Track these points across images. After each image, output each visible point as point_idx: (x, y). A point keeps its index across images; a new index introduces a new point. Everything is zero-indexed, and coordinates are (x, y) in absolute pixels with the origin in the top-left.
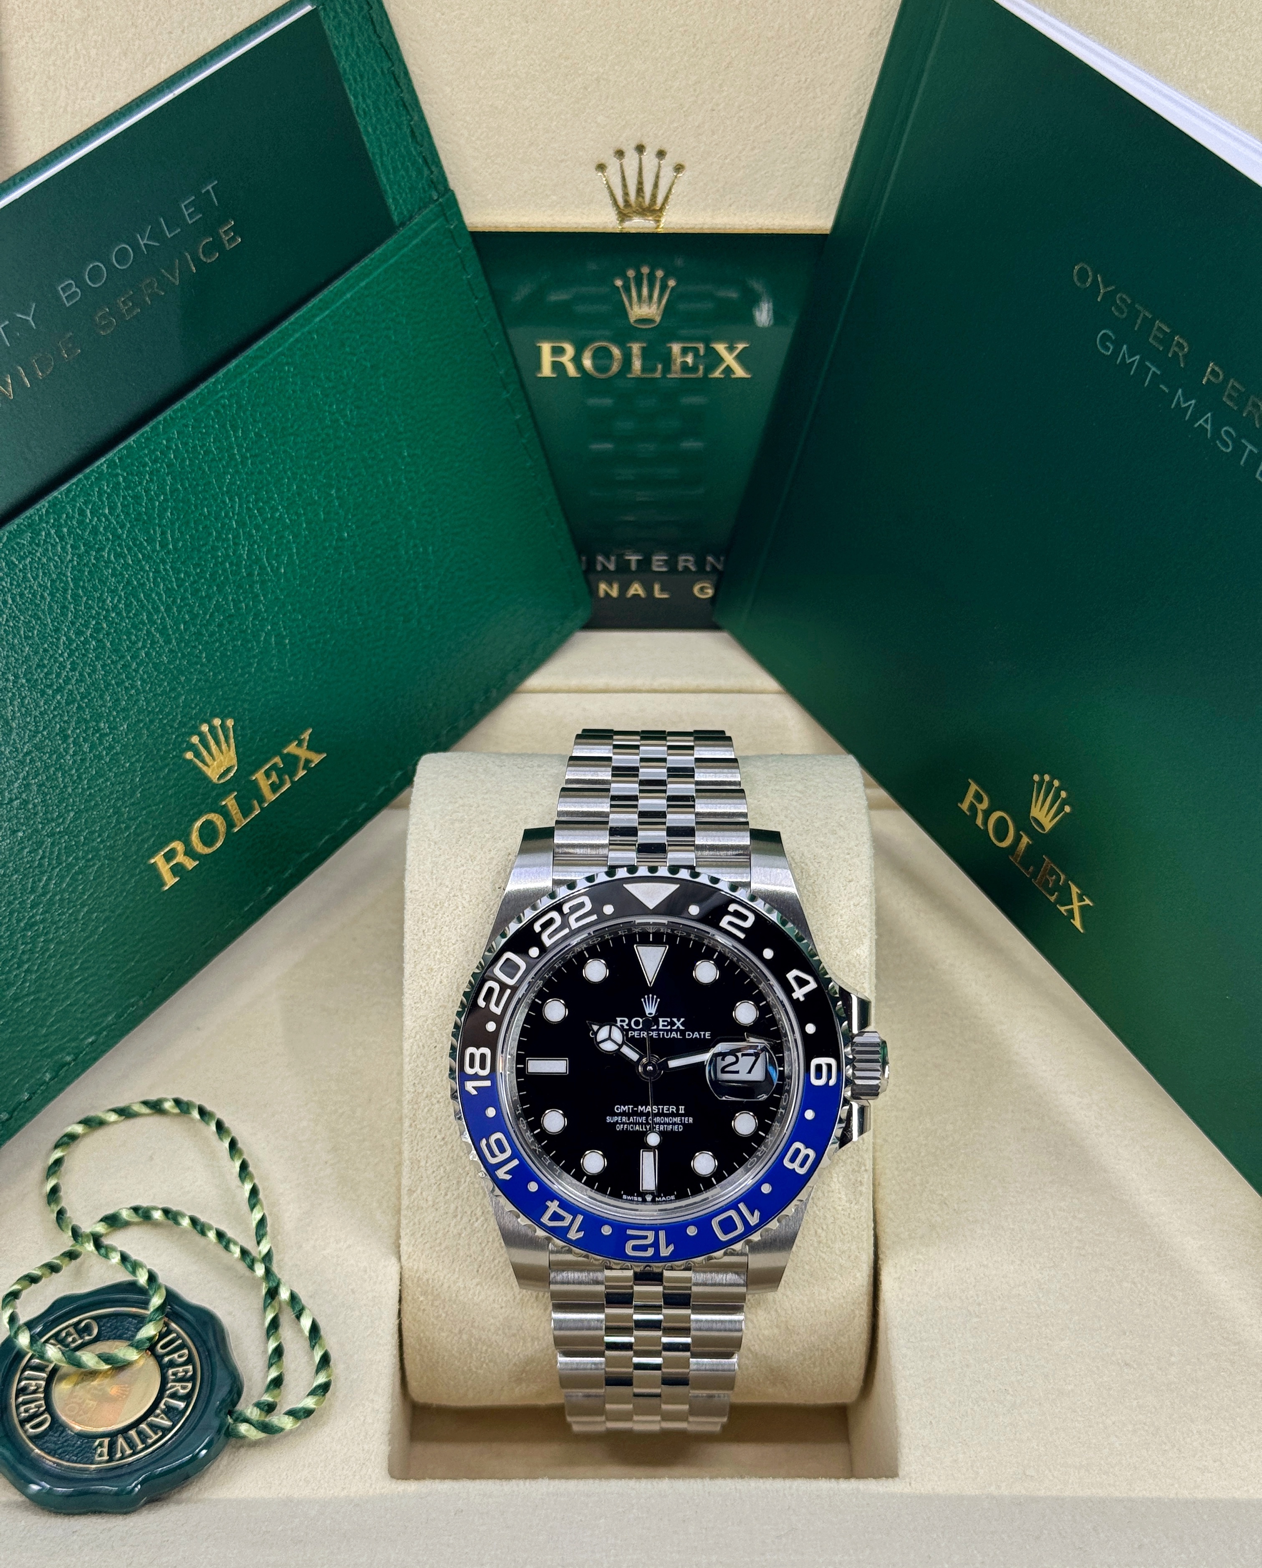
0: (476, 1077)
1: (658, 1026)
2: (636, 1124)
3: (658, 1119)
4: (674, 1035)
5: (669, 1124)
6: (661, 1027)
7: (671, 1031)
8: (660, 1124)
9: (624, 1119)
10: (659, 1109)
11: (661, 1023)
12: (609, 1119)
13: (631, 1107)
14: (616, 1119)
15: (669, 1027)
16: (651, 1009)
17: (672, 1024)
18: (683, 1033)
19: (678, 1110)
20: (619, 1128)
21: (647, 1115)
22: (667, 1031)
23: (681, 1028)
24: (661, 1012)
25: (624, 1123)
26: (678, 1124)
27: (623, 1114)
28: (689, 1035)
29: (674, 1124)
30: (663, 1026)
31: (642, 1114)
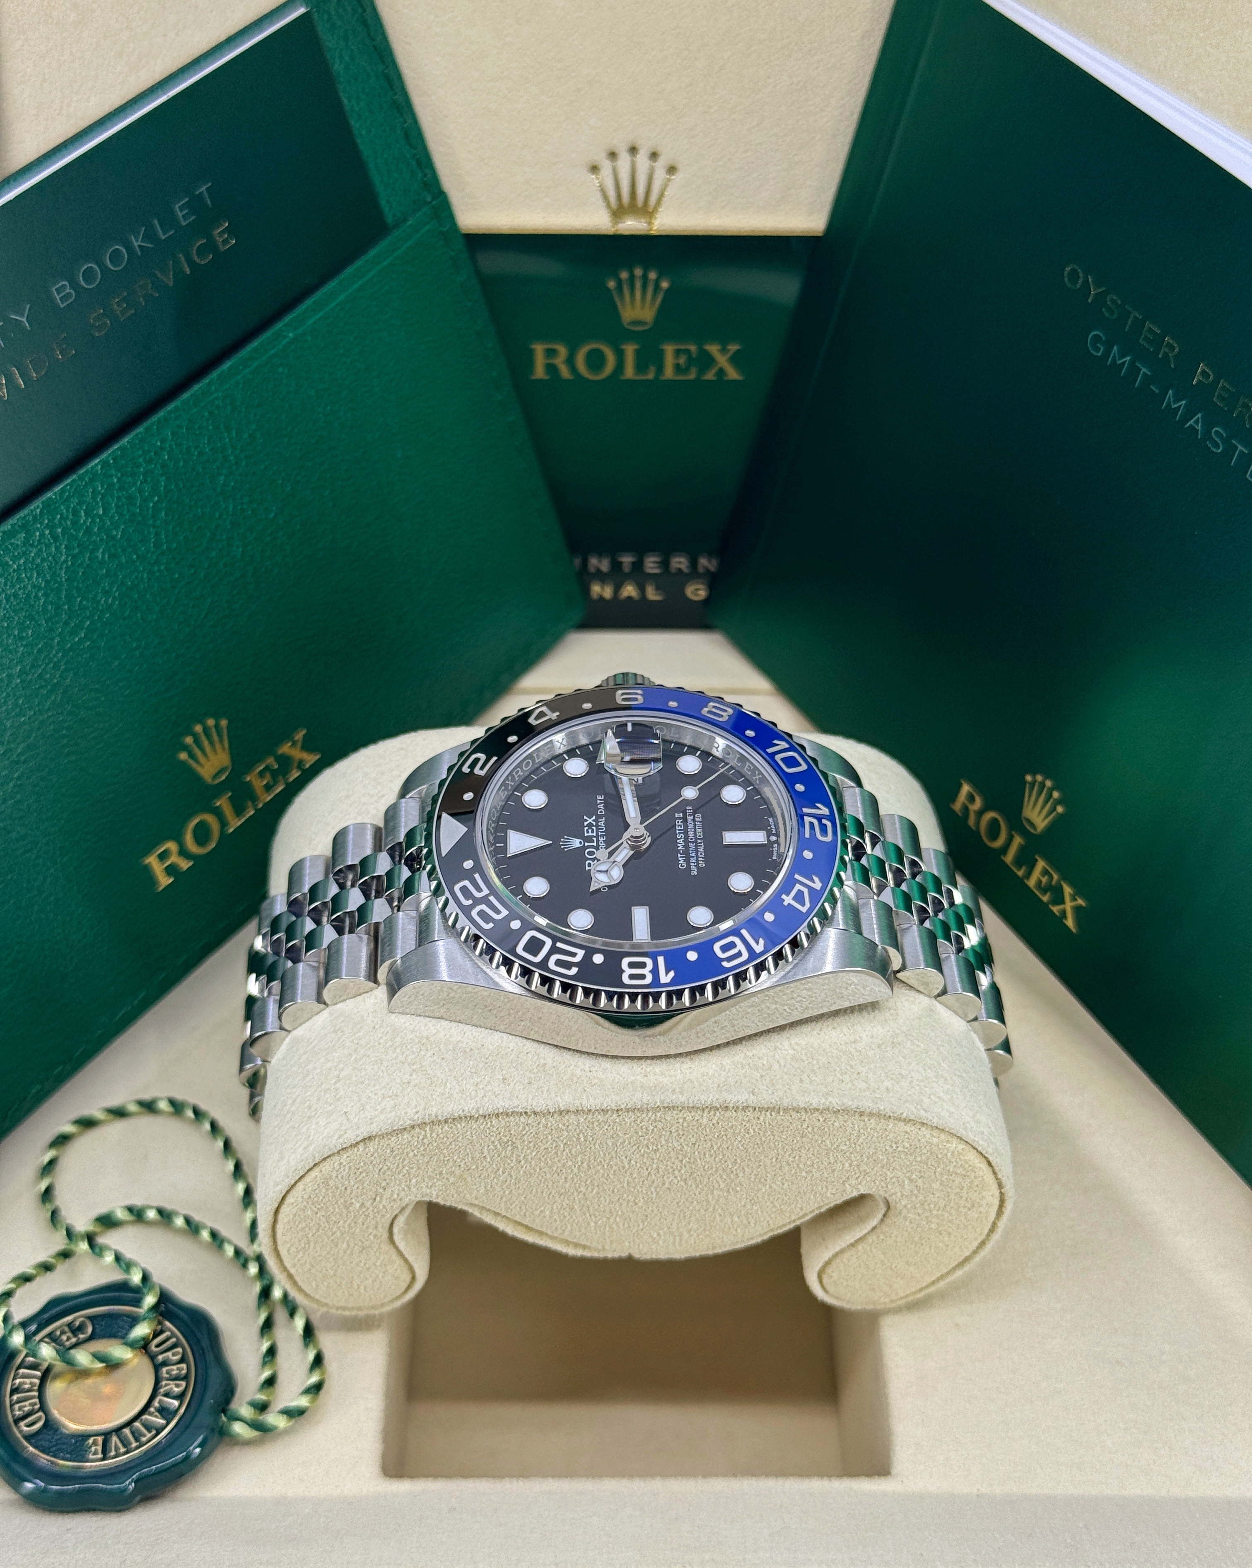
0: (655, 971)
1: (594, 836)
2: (697, 852)
3: (691, 834)
4: (602, 824)
5: (695, 825)
6: (594, 834)
7: (597, 826)
8: (695, 832)
9: (693, 860)
10: (680, 833)
11: (590, 834)
12: (694, 872)
13: (679, 856)
14: (693, 867)
15: (594, 828)
16: (576, 843)
17: (590, 825)
18: (599, 817)
19: (679, 818)
20: (702, 864)
21: (686, 841)
22: (597, 830)
23: (594, 818)
24: (580, 835)
25: (697, 861)
26: (694, 817)
27: (687, 861)
28: (601, 812)
29: (694, 820)
30: (593, 832)
31: (686, 846)
